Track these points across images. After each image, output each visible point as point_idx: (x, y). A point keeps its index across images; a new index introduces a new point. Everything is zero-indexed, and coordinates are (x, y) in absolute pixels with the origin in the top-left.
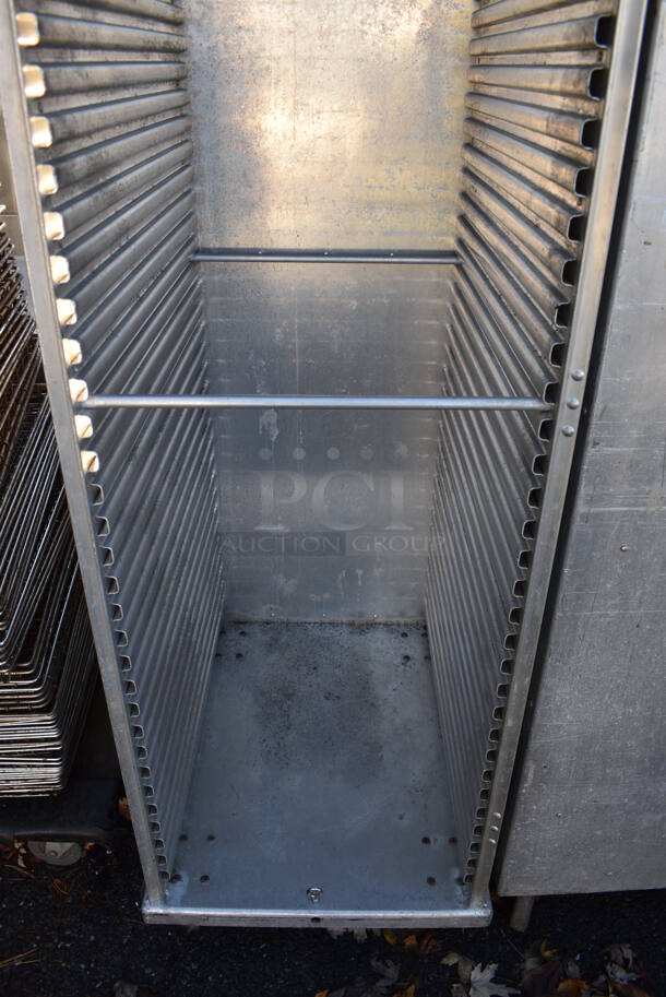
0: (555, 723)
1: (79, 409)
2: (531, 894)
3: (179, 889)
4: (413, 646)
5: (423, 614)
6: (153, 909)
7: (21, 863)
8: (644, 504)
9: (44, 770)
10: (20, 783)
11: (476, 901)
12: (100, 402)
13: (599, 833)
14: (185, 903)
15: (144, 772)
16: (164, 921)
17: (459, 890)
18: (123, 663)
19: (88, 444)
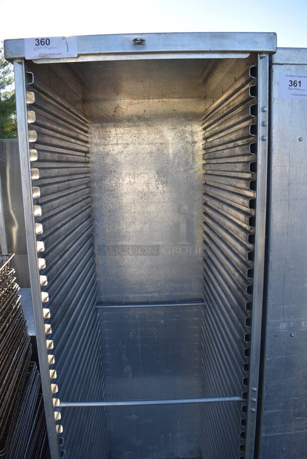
1: (56, 409)
8: (289, 431)
12: (64, 405)
19: (59, 422)
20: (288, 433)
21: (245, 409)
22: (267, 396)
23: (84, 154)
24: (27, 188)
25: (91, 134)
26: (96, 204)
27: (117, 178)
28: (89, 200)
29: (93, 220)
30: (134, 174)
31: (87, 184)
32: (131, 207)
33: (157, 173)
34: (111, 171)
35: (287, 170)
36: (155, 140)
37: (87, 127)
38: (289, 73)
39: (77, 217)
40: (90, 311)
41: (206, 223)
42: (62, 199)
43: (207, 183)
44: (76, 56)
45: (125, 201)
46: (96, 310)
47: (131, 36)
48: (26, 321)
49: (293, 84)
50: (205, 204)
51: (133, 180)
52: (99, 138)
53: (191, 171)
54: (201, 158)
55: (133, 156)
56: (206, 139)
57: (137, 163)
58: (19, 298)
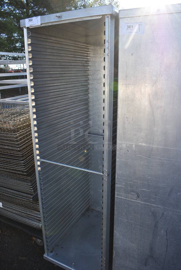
1: (38, 161)
3: (52, 254)
6: (45, 256)
8: (128, 198)
19: (39, 166)
21: (103, 179)
35: (126, 70)
49: (129, 27)
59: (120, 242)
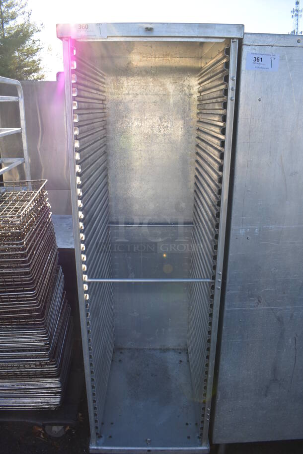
0: (225, 377)
1: (85, 282)
2: (225, 443)
3: (102, 440)
4: (183, 357)
5: (186, 345)
6: (93, 447)
7: (42, 436)
8: (245, 307)
9: (55, 399)
10: (46, 404)
11: (204, 444)
12: (90, 280)
13: (244, 418)
14: (104, 445)
15: (94, 394)
16: (97, 452)
17: (198, 440)
18: (90, 357)
19: (86, 292)
20: (244, 309)
21: (213, 287)
22: (230, 281)
23: (101, 102)
24: (70, 128)
25: (108, 85)
26: (110, 143)
27: (128, 122)
28: (105, 139)
29: (107, 156)
30: (141, 119)
31: (103, 126)
32: (138, 146)
33: (160, 119)
34: (123, 116)
35: (249, 121)
36: (159, 91)
37: (104, 79)
38: (254, 51)
39: (98, 152)
40: (103, 229)
41: (197, 161)
42: (90, 137)
43: (200, 128)
44: (106, 37)
45: (133, 141)
46: (109, 227)
47: (144, 25)
48: (55, 233)
49: (257, 59)
50: (198, 146)
51: (140, 124)
52: (114, 89)
53: (188, 119)
54: (196, 107)
55: (141, 104)
56: (200, 92)
57: (144, 111)
58: (51, 214)
59: (229, 375)
